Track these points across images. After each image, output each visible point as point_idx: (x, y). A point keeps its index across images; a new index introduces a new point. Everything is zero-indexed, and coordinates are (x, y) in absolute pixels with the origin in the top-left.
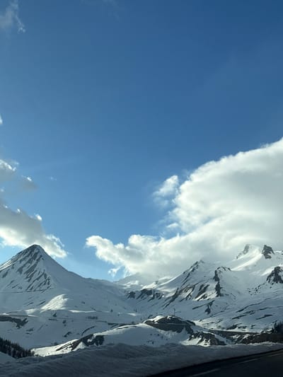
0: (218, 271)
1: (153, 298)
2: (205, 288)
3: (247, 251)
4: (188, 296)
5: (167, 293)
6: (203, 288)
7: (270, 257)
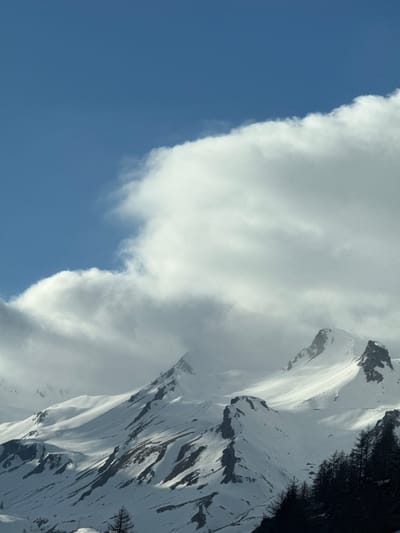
0: (233, 411)
1: (39, 469)
2: (195, 455)
3: (321, 350)
4: (144, 474)
5: (82, 457)
6: (188, 454)
7: (379, 378)
